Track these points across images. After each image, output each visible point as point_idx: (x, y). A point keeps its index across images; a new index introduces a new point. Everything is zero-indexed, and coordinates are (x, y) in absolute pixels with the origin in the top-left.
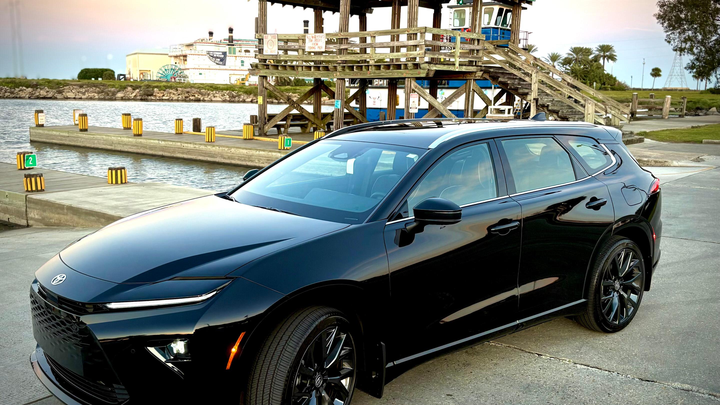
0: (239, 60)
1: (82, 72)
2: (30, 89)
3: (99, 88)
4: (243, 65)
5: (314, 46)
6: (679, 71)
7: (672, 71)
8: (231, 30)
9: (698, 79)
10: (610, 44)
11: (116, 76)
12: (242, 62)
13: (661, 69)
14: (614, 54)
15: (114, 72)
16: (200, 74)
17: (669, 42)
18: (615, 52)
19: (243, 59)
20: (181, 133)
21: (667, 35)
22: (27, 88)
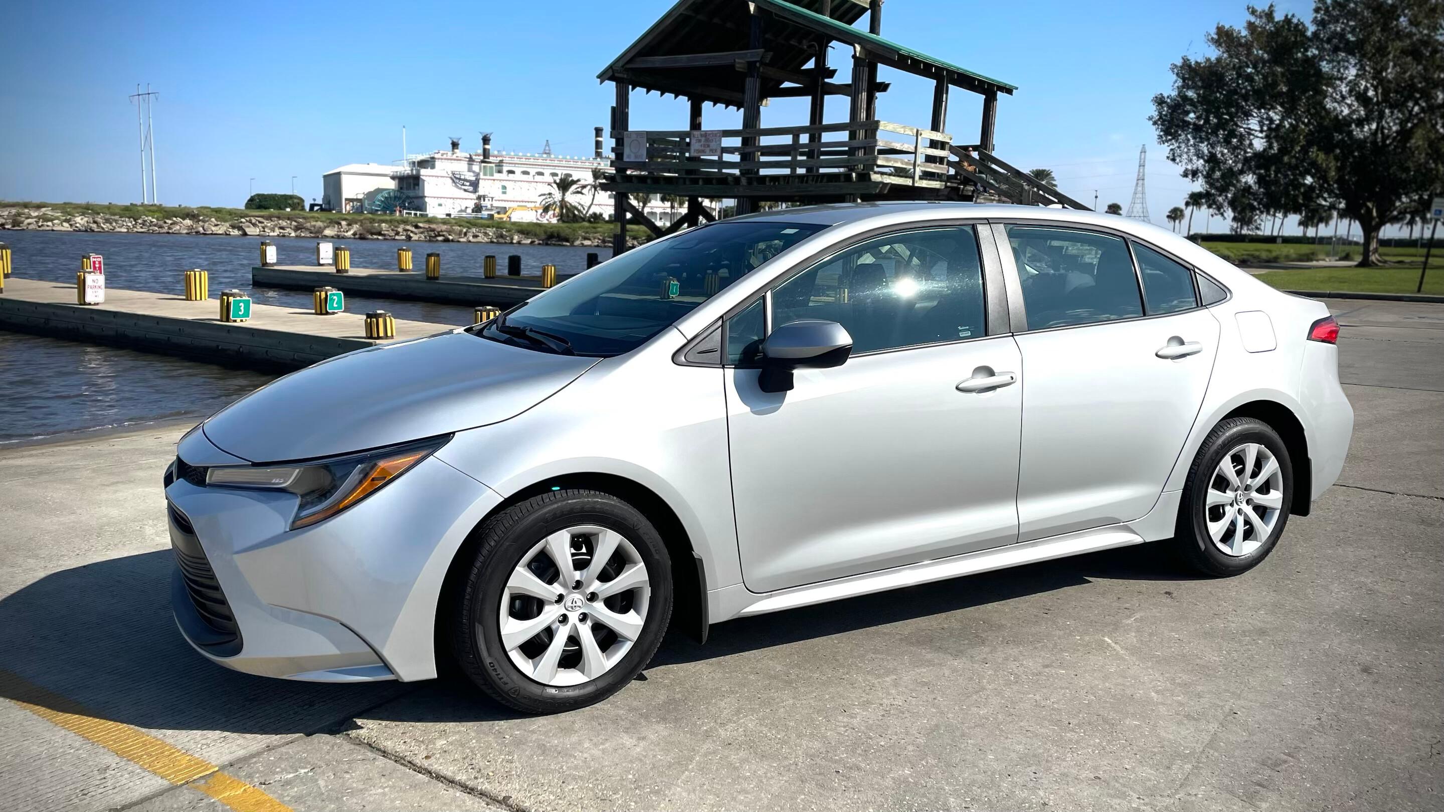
0: (499, 185)
1: (252, 200)
2: (188, 222)
3: (295, 221)
4: (504, 193)
5: (703, 148)
6: (1141, 211)
7: (1131, 210)
8: (486, 140)
9: (1174, 221)
10: (1047, 169)
11: (307, 208)
12: (504, 187)
13: (1122, 205)
14: (1054, 183)
15: (302, 200)
16: (440, 205)
17: (1174, 160)
18: (1055, 180)
19: (504, 183)
20: (493, 277)
21: (1172, 150)
22: (184, 219)
